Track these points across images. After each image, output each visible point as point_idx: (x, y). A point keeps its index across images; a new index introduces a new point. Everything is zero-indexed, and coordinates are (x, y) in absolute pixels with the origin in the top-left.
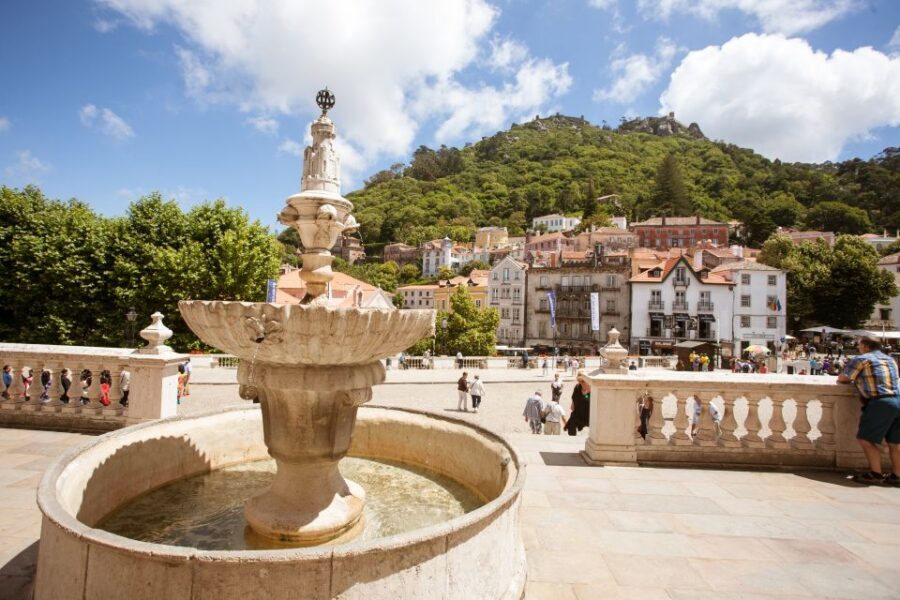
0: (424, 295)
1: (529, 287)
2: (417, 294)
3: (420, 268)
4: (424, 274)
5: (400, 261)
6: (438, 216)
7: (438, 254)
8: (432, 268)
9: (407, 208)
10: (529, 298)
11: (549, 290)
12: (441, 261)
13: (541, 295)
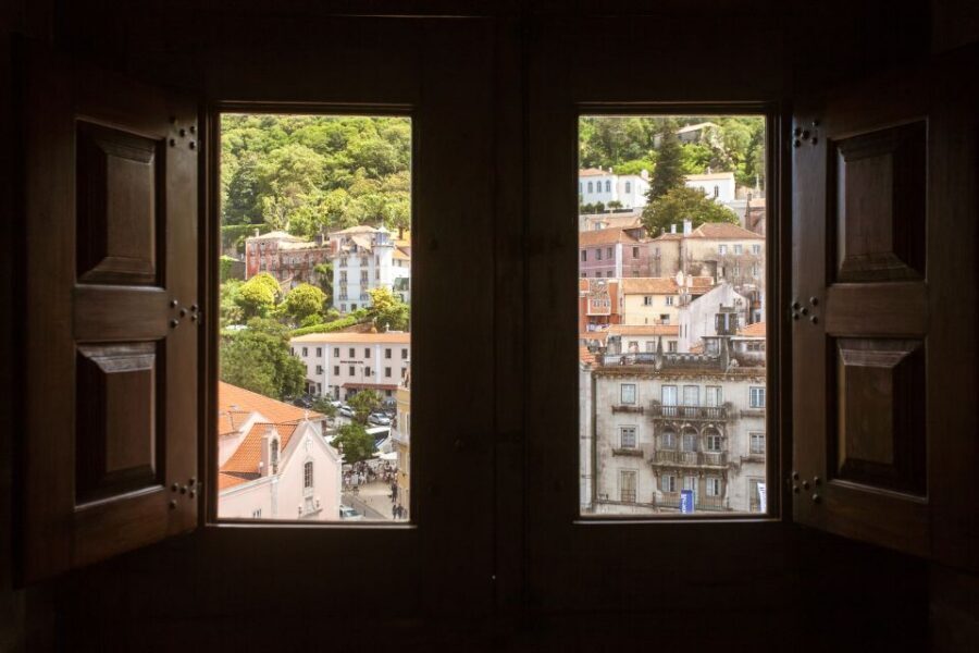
0: (345, 355)
1: (599, 405)
2: (328, 352)
3: (326, 287)
4: (337, 303)
5: (280, 270)
6: (352, 169)
7: (364, 263)
8: (354, 291)
9: (285, 151)
10: (599, 425)
11: (640, 411)
12: (371, 277)
13: (624, 420)
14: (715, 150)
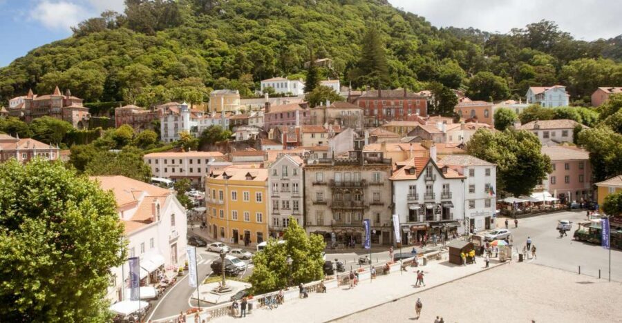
0: (170, 162)
1: (306, 182)
2: (161, 162)
3: (157, 130)
4: (163, 139)
5: (133, 123)
6: (166, 75)
7: (176, 119)
8: (171, 133)
9: (132, 67)
10: (306, 191)
11: (325, 184)
12: (179, 126)
13: (317, 188)
14: (331, 70)
